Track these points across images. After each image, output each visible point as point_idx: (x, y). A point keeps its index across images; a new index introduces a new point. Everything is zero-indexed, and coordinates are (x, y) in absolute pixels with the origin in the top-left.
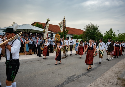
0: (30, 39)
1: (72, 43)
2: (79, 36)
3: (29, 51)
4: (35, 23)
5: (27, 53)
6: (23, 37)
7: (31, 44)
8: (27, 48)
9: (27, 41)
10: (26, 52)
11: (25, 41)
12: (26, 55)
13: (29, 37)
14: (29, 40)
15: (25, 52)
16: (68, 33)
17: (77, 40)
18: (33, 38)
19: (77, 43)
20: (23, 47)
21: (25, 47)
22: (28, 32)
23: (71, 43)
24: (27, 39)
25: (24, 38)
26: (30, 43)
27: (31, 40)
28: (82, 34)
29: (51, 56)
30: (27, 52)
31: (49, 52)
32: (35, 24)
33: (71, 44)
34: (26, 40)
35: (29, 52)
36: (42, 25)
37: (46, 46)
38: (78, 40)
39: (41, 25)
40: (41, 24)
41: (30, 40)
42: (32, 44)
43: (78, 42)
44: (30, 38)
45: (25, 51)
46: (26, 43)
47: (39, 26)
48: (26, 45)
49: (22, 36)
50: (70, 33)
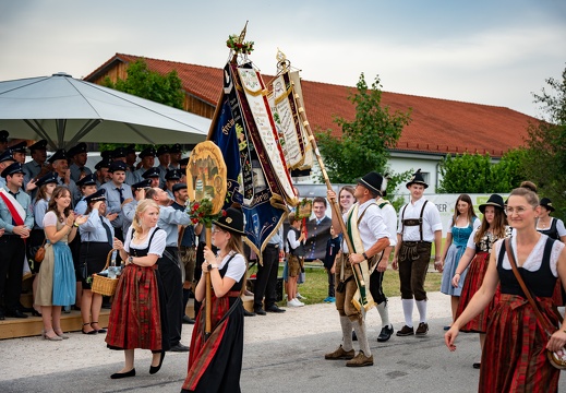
0: (90, 201)
1: (418, 222)
2: (495, 165)
3: (76, 307)
4: (116, 62)
5: (60, 317)
6: (31, 186)
7: (94, 239)
8: (58, 274)
9: (60, 220)
10: (53, 308)
11: (49, 220)
12: (51, 334)
13: (81, 184)
14: (83, 205)
15: (47, 315)
16: (401, 141)
17: (463, 205)
18: (109, 188)
19: (463, 225)
20: (27, 270)
21: (43, 266)
22: (68, 138)
23: (406, 223)
24: (64, 201)
25: (32, 193)
26: (89, 231)
27: (95, 211)
28: (518, 144)
29: (269, 345)
30: (63, 308)
31: (246, 306)
32: (122, 74)
33: (412, 234)
34: (53, 206)
35: (77, 314)
36: (175, 84)
37: (137, 260)
38: (469, 201)
39: (173, 79)
40: (167, 71)
41: (90, 210)
42: (105, 239)
43: (471, 214)
44: (90, 190)
45: (46, 302)
46: (51, 234)
47: (155, 86)
48: (49, 252)
49: (17, 179)
50: (413, 143)
